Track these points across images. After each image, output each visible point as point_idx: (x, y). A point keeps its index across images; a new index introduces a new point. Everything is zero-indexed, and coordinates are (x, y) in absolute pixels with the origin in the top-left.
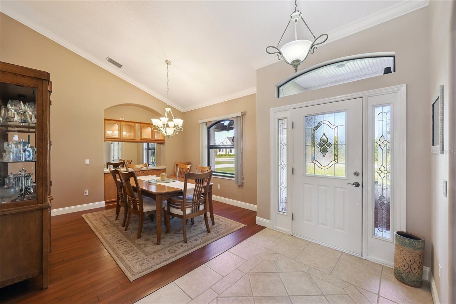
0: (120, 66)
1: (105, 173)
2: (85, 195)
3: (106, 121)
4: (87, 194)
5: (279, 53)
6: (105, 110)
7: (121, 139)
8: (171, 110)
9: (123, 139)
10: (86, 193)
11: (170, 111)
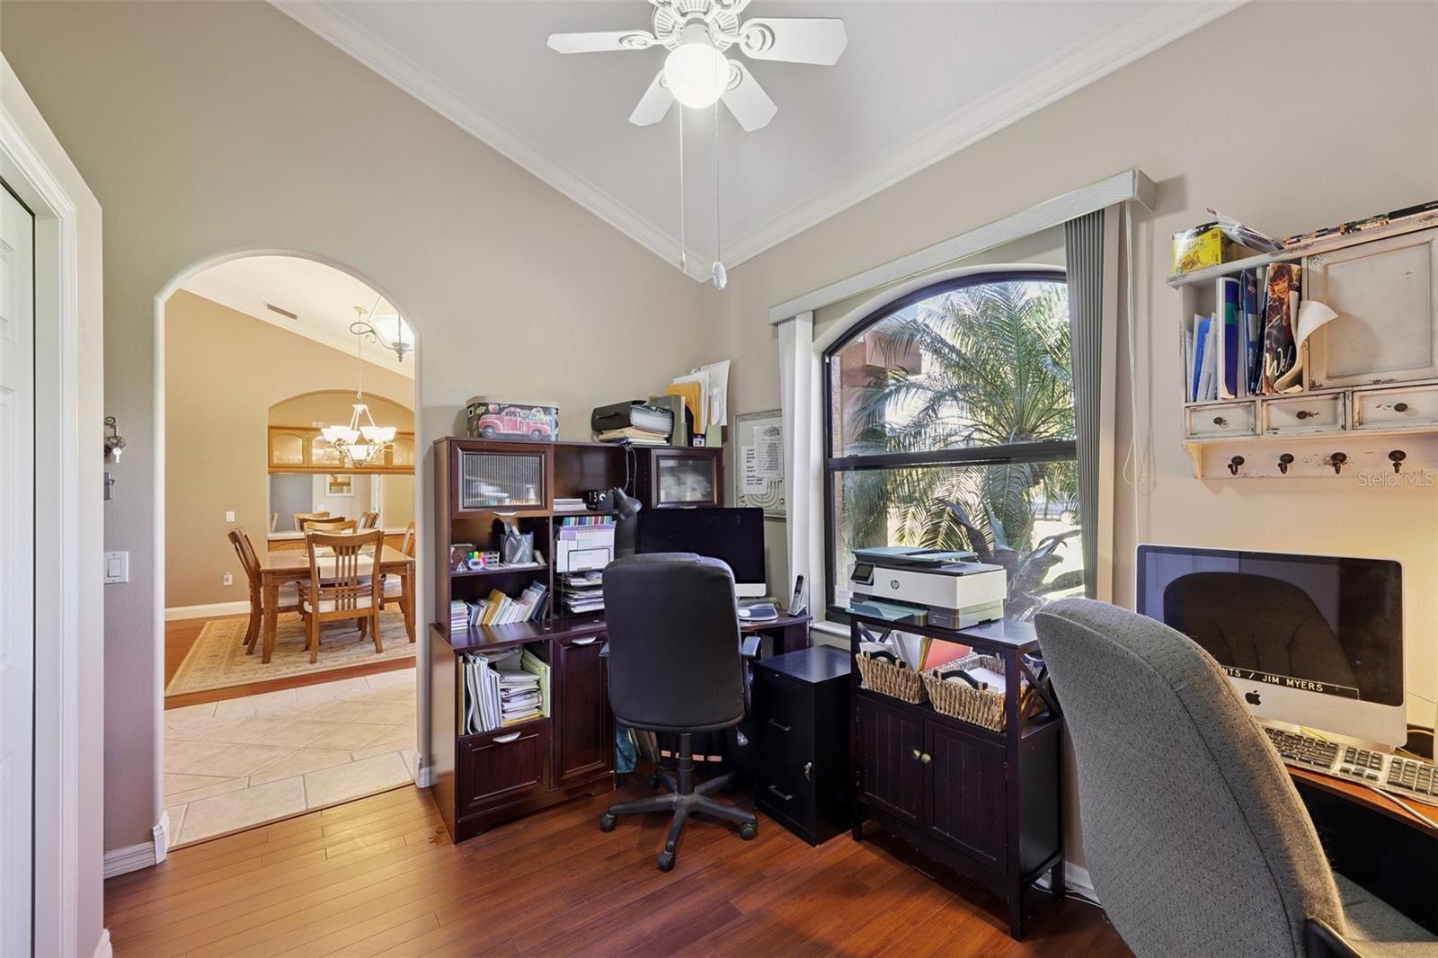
0: (294, 317)
1: (269, 541)
2: (226, 584)
3: (275, 431)
4: (230, 583)
5: (372, 331)
6: (270, 409)
7: (308, 468)
8: (367, 409)
9: (312, 468)
10: (227, 581)
11: (364, 411)
